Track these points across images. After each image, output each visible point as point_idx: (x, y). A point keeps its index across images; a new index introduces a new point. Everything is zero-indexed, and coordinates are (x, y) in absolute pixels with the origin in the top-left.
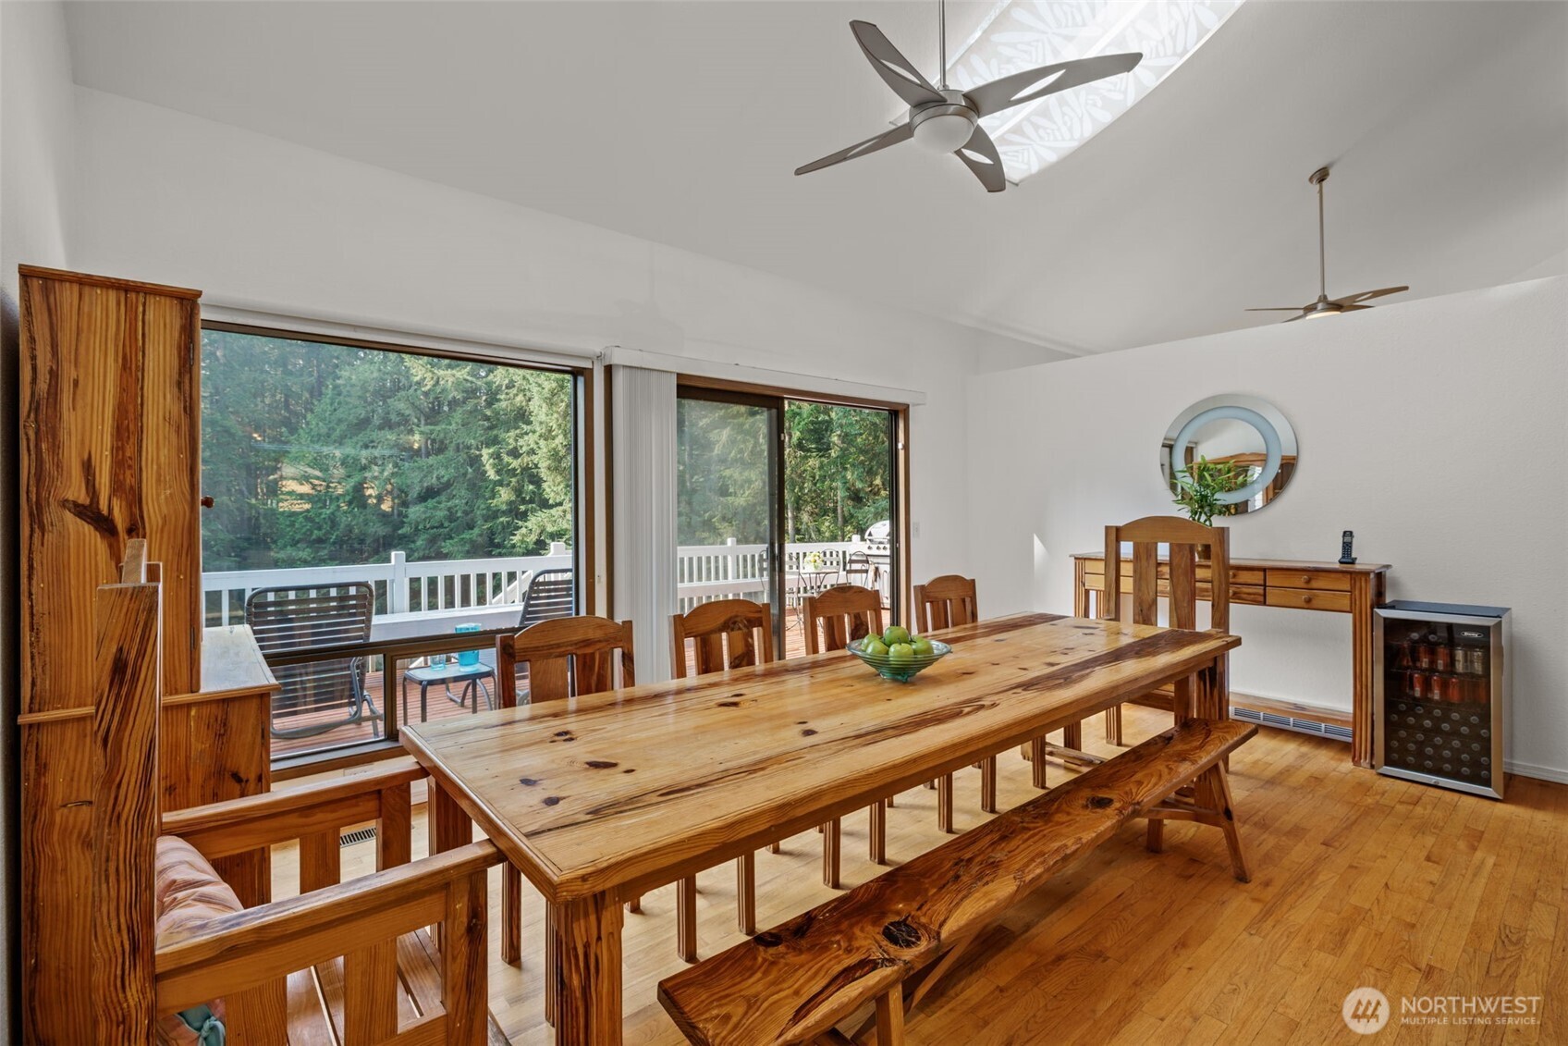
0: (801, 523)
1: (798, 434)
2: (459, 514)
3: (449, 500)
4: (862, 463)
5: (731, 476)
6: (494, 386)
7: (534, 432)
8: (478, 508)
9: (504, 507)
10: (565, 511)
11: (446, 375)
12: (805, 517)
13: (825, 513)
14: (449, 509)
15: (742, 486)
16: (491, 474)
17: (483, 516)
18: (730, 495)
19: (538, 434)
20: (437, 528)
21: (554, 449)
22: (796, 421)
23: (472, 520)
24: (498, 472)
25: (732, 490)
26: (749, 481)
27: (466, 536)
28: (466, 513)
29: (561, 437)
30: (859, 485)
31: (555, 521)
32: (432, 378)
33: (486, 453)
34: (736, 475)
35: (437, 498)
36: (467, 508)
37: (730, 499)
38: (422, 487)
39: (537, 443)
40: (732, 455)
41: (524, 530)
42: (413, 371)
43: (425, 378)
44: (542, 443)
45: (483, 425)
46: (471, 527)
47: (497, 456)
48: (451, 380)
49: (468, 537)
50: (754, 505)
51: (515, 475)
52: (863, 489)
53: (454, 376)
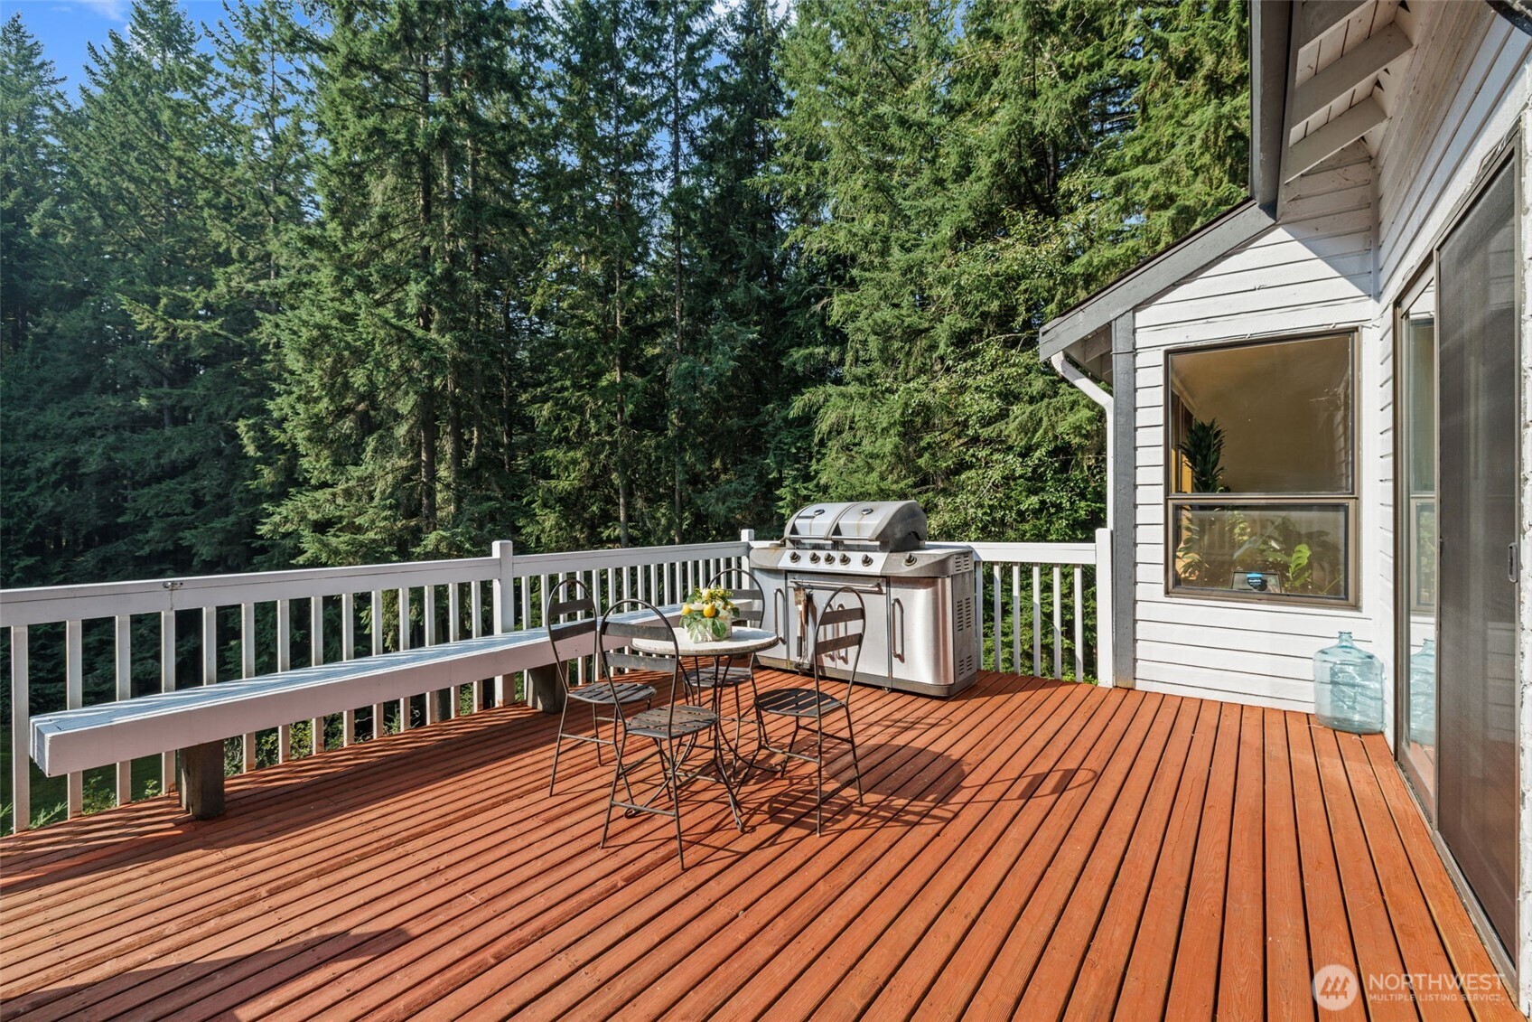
0: (635, 510)
1: (631, 406)
2: (208, 498)
3: (196, 480)
4: (702, 444)
5: (554, 456)
6: (258, 344)
7: (290, 393)
8: (235, 491)
9: (269, 489)
10: (334, 495)
11: (186, 327)
12: (640, 504)
13: (661, 497)
14: (194, 492)
15: (566, 468)
16: (251, 450)
17: (241, 500)
18: (552, 477)
19: (295, 396)
20: (177, 515)
21: (316, 415)
22: (629, 393)
23: (227, 504)
24: (259, 448)
25: (554, 472)
26: (574, 462)
27: (217, 524)
28: (219, 497)
29: (326, 400)
30: (699, 467)
31: (320, 507)
32: (166, 329)
33: (242, 426)
34: (560, 456)
35: (179, 479)
36: (219, 490)
37: (553, 483)
38: (158, 465)
39: (293, 408)
40: (556, 433)
41: (277, 518)
42: (135, 317)
43: (155, 329)
44: (300, 407)
45: (243, 391)
46: (226, 512)
47: (259, 429)
48: (195, 333)
49: (219, 525)
50: (580, 489)
51: (284, 452)
52: (702, 472)
53: (198, 327)
